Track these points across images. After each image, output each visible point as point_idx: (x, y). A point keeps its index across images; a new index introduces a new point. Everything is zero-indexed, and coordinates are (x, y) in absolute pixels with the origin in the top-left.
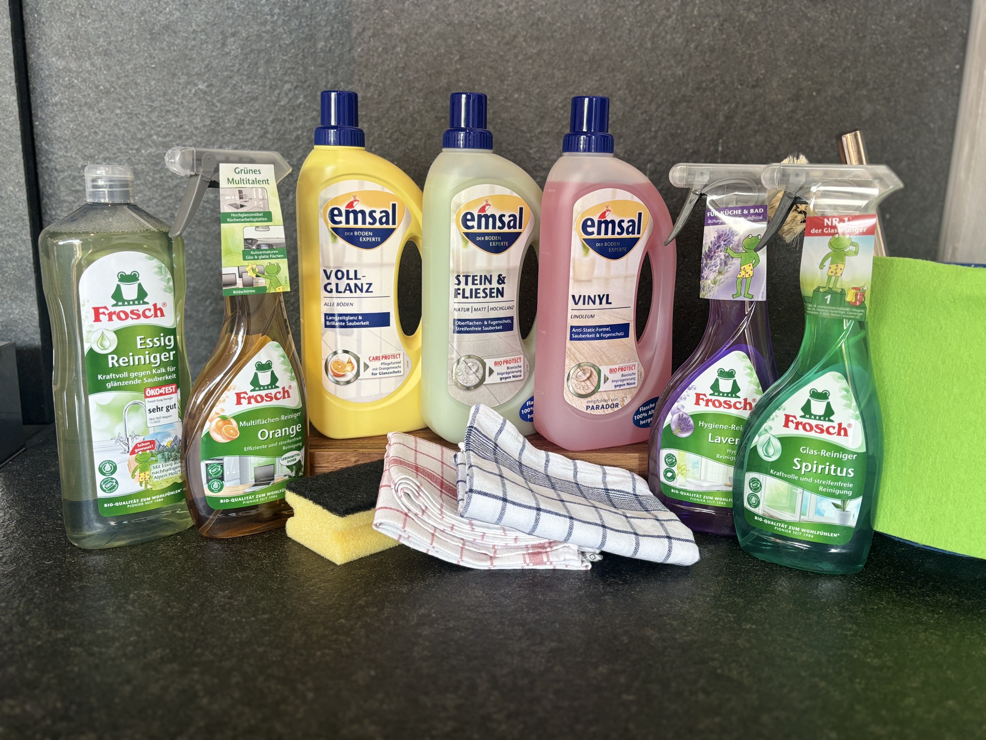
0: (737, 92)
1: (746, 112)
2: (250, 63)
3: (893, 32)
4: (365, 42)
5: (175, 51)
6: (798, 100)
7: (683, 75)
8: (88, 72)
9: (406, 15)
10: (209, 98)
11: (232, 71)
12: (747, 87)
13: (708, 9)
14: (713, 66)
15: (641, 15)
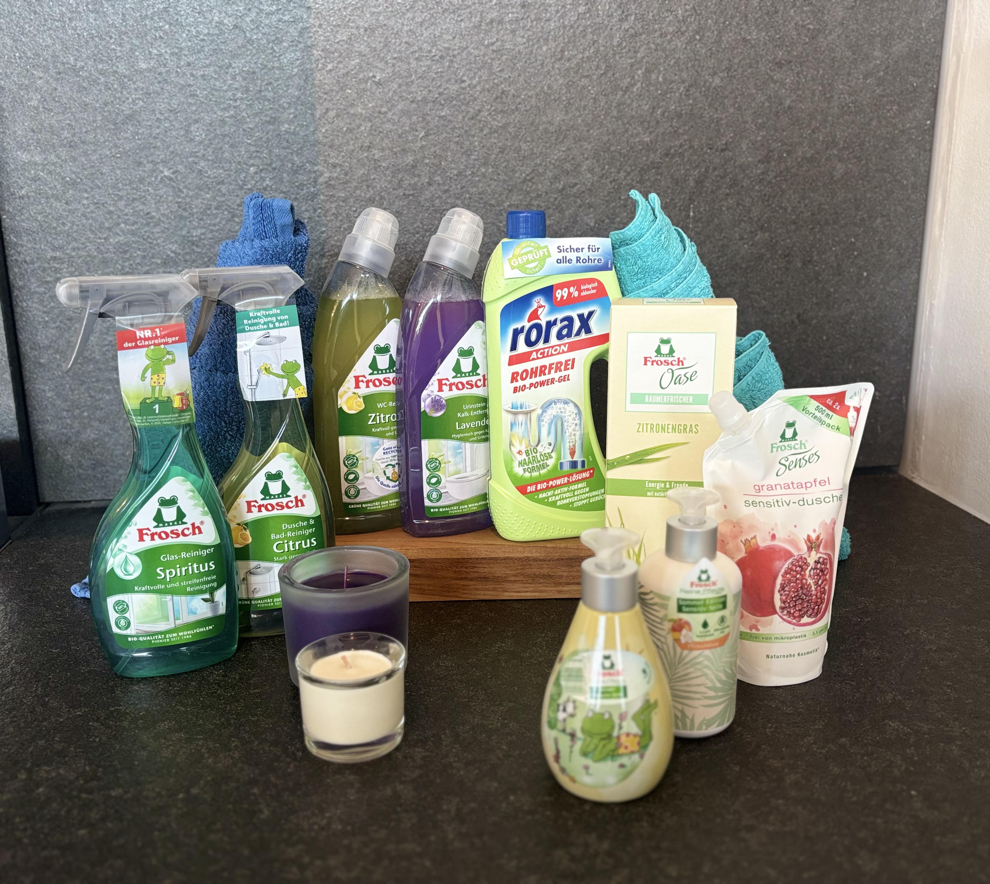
0: (706, 156)
1: (716, 176)
2: (215, 149)
3: (861, 91)
4: (329, 123)
5: (139, 139)
6: (769, 162)
7: (651, 141)
8: (54, 164)
9: (369, 93)
10: (175, 185)
11: (197, 157)
12: (717, 150)
13: (672, 75)
14: (681, 131)
15: (606, 84)
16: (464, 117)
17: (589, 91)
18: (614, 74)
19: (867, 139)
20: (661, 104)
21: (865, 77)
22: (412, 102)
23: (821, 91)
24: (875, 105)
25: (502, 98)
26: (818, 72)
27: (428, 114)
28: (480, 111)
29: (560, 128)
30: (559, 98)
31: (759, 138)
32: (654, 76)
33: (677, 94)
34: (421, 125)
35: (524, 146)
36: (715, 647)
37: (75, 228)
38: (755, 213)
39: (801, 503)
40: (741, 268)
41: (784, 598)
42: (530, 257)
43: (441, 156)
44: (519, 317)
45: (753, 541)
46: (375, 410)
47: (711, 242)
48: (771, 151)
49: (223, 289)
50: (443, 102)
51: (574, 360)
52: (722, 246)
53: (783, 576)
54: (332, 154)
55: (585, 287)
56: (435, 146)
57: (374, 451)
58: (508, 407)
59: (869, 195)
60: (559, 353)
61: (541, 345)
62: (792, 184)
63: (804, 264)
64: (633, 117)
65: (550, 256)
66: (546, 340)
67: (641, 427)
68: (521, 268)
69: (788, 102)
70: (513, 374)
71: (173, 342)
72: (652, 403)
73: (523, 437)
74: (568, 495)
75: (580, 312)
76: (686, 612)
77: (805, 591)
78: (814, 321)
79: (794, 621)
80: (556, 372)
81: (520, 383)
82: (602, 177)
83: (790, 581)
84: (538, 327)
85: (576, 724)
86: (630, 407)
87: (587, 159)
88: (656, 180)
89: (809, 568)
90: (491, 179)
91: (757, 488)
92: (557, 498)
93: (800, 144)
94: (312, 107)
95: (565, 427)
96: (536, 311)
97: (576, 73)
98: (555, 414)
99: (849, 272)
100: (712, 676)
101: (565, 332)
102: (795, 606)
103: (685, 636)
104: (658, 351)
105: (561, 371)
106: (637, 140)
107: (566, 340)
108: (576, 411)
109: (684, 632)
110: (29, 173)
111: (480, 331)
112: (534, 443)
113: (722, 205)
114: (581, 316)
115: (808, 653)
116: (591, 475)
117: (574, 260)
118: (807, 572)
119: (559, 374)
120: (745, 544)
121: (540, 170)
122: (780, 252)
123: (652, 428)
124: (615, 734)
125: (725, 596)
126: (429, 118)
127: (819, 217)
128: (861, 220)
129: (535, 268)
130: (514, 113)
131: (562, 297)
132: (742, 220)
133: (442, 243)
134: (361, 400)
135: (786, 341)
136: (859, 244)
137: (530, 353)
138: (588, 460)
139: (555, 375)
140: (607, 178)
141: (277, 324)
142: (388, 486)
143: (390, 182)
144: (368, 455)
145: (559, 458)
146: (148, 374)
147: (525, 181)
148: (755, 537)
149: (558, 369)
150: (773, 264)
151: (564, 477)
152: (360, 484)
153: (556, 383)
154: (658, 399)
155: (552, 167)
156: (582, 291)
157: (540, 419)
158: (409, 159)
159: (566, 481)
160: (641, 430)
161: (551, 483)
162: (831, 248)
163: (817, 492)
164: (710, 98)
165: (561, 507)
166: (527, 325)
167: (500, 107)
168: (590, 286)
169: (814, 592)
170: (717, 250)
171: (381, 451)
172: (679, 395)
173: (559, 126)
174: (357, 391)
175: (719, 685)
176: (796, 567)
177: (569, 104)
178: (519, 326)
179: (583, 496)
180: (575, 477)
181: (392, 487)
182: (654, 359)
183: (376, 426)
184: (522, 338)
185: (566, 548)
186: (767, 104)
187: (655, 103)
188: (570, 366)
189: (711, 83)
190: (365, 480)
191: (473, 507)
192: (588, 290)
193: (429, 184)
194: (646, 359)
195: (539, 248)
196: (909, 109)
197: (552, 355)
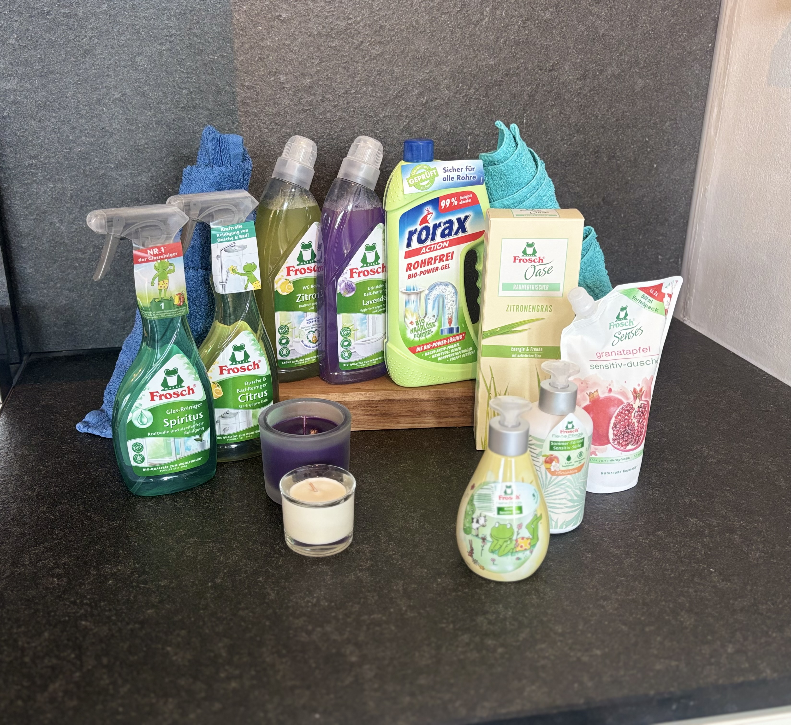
0: (537, 76)
1: (544, 91)
3: (660, 21)
4: (244, 54)
6: (585, 80)
7: (495, 64)
9: (275, 29)
10: (124, 105)
11: (141, 82)
12: (545, 71)
13: (513, 11)
14: (518, 56)
15: (461, 19)
16: (350, 47)
17: (448, 25)
18: (467, 11)
19: (662, 59)
20: (503, 35)
21: (663, 10)
22: (310, 36)
23: (628, 22)
24: (670, 32)
25: (379, 31)
26: (627, 6)
27: (322, 46)
28: (362, 42)
29: (425, 55)
30: (425, 31)
31: (578, 61)
32: (498, 12)
33: (516, 27)
34: (317, 54)
35: (396, 70)
36: (575, 473)
37: (47, 141)
38: (573, 119)
39: (630, 365)
40: (561, 162)
41: (616, 432)
42: (424, 178)
43: (331, 78)
44: (414, 222)
45: (596, 393)
46: (301, 291)
47: (539, 143)
48: (588, 71)
49: (202, 211)
50: (334, 36)
51: (453, 253)
52: (548, 146)
53: (615, 417)
54: (247, 79)
55: (463, 198)
56: (328, 70)
57: (300, 322)
58: (404, 289)
59: (661, 104)
60: (442, 248)
61: (429, 242)
62: (602, 96)
63: (609, 159)
64: (481, 45)
65: (438, 175)
66: (433, 239)
67: (509, 308)
68: (416, 185)
69: (602, 31)
70: (408, 265)
71: (174, 257)
72: (519, 290)
73: (415, 311)
74: (446, 352)
75: (458, 216)
76: (556, 450)
77: (630, 428)
78: (615, 203)
79: (622, 448)
80: (439, 262)
81: (413, 271)
82: (457, 93)
83: (620, 421)
84: (427, 229)
85: (486, 532)
86: (502, 293)
87: (445, 79)
88: (498, 94)
89: (634, 411)
90: (371, 96)
91: (598, 355)
92: (438, 355)
93: (611, 64)
94: (231, 41)
95: (445, 303)
96: (426, 216)
97: (438, 10)
98: (438, 293)
99: (643, 164)
100: (572, 493)
101: (447, 232)
102: (623, 438)
103: (554, 466)
104: (524, 252)
105: (443, 261)
106: (484, 63)
107: (448, 238)
108: (454, 291)
109: (554, 463)
110: (10, 98)
111: (381, 231)
112: (422, 315)
113: (548, 114)
114: (459, 220)
115: (630, 470)
116: (463, 337)
117: (456, 178)
118: (633, 414)
119: (442, 264)
120: (589, 396)
121: (410, 88)
122: (591, 150)
123: (517, 309)
124: (514, 538)
125: (583, 438)
126: (322, 48)
127: (622, 122)
128: (654, 123)
129: (427, 185)
130: (389, 43)
131: (446, 205)
132: (564, 125)
133: (352, 164)
134: (291, 284)
135: (593, 218)
136: (652, 143)
137: (421, 248)
138: (461, 326)
139: (439, 265)
140: (460, 94)
141: (240, 236)
142: (310, 347)
143: (292, 100)
144: (296, 325)
145: (440, 326)
146: (156, 281)
147: (396, 97)
148: (597, 391)
149: (441, 260)
150: (586, 159)
151: (443, 339)
152: (290, 346)
153: (440, 271)
154: (523, 287)
155: (418, 85)
156: (460, 201)
157: (427, 298)
158: (307, 81)
159: (445, 343)
160: (509, 309)
161: (434, 344)
162: (630, 146)
163: (640, 357)
164: (542, 29)
165: (441, 362)
166: (419, 228)
167: (378, 39)
168: (466, 197)
169: (636, 428)
170: (543, 149)
171: (305, 321)
172: (539, 284)
173: (424, 53)
174: (288, 278)
175: (575, 498)
176: (625, 411)
177: (432, 35)
178: (413, 229)
179: (458, 353)
180: (451, 340)
181: (313, 348)
182: (521, 258)
183: (302, 303)
184: (415, 238)
185: (445, 392)
186: (586, 33)
187: (499, 34)
188: (450, 258)
189: (543, 17)
190: (294, 344)
191: (374, 362)
192: (465, 200)
193: (323, 101)
194: (515, 258)
195: (429, 169)
196: (696, 35)
197: (437, 249)
